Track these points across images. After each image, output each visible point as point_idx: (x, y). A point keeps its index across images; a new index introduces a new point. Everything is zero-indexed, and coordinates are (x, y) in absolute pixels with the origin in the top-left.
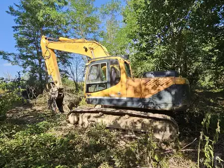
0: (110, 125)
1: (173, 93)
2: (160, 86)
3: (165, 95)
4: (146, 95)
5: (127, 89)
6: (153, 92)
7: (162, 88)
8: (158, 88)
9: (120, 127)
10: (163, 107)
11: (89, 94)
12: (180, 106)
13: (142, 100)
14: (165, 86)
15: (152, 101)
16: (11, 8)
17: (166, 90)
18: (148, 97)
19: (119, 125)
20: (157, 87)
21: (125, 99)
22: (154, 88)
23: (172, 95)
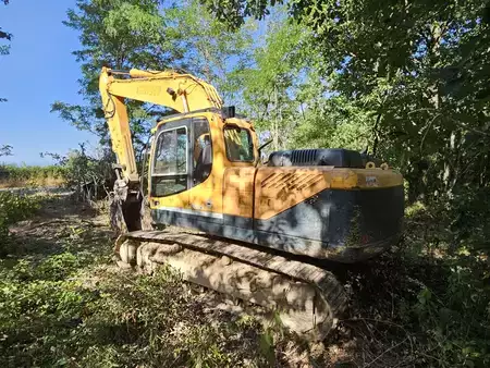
0: (190, 277)
1: (326, 211)
2: (294, 190)
3: (304, 216)
4: (263, 213)
5: (223, 194)
6: (279, 205)
7: (298, 197)
8: (291, 197)
9: (209, 283)
10: (300, 248)
11: (156, 199)
12: (341, 248)
13: (253, 223)
14: (307, 193)
15: (276, 230)
16: (71, 14)
17: (308, 201)
18: (267, 217)
19: (207, 280)
20: (288, 195)
21: (221, 217)
22: (282, 195)
23: (321, 217)
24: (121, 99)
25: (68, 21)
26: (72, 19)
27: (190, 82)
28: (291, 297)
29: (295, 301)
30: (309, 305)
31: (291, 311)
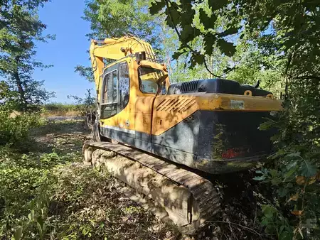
0: (117, 174)
1: (196, 130)
2: (177, 114)
3: (182, 133)
4: (157, 131)
5: (135, 116)
6: (167, 125)
7: (180, 118)
8: (175, 119)
9: (126, 180)
13: (151, 138)
14: (185, 115)
15: (165, 144)
16: (86, 12)
17: (186, 121)
18: (159, 133)
19: (125, 177)
20: (173, 117)
21: (134, 133)
22: (169, 117)
23: (194, 135)
24: (101, 59)
25: (85, 16)
26: (86, 15)
27: (134, 42)
28: (173, 197)
29: (176, 200)
30: (185, 205)
31: (173, 208)
